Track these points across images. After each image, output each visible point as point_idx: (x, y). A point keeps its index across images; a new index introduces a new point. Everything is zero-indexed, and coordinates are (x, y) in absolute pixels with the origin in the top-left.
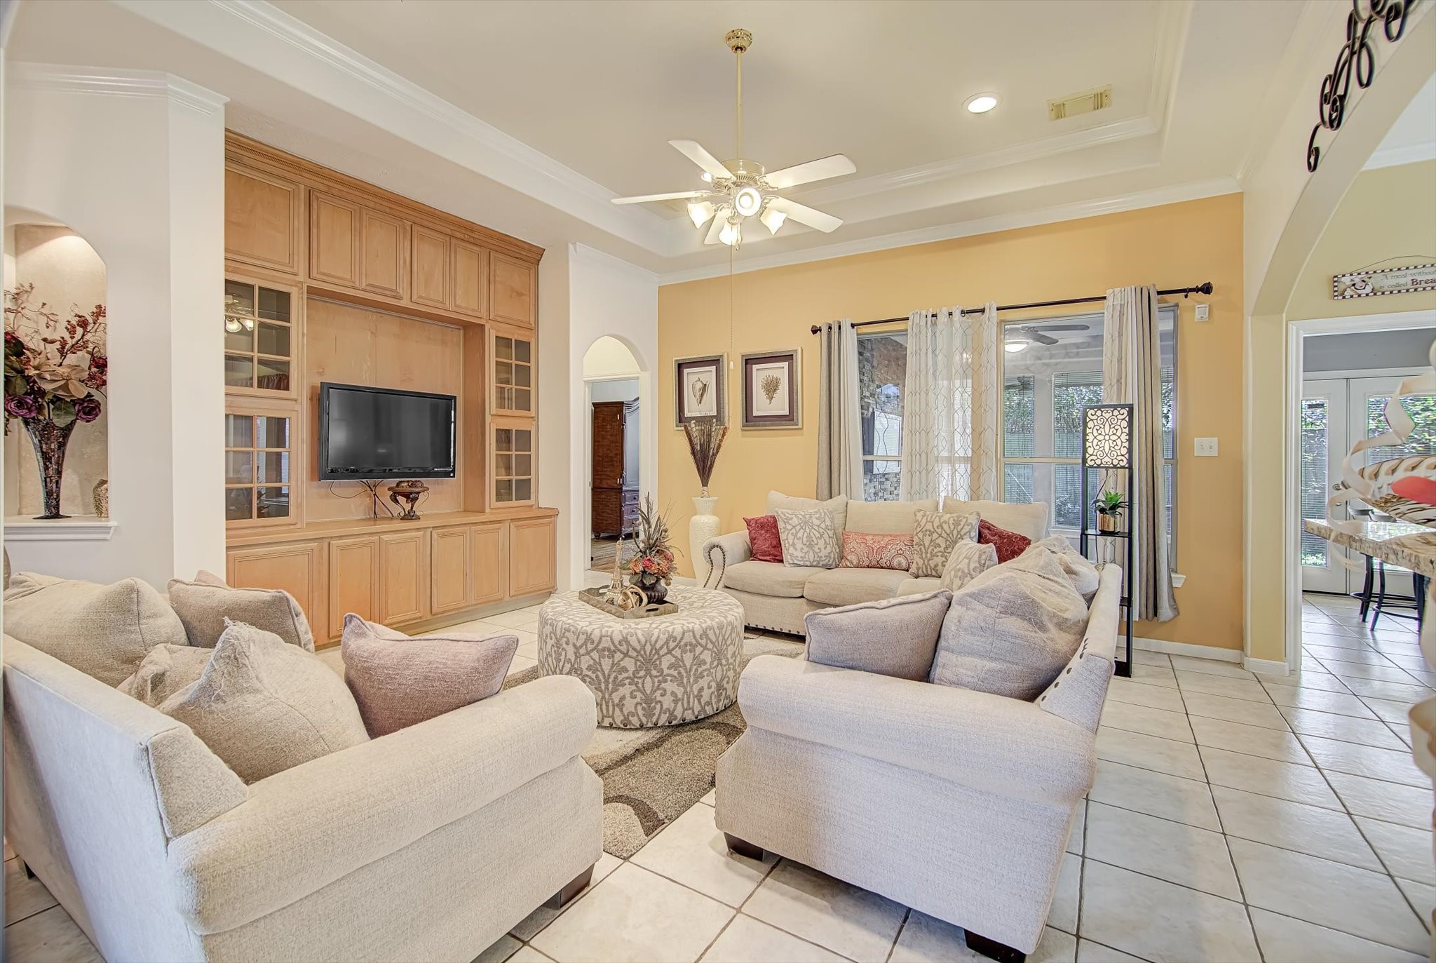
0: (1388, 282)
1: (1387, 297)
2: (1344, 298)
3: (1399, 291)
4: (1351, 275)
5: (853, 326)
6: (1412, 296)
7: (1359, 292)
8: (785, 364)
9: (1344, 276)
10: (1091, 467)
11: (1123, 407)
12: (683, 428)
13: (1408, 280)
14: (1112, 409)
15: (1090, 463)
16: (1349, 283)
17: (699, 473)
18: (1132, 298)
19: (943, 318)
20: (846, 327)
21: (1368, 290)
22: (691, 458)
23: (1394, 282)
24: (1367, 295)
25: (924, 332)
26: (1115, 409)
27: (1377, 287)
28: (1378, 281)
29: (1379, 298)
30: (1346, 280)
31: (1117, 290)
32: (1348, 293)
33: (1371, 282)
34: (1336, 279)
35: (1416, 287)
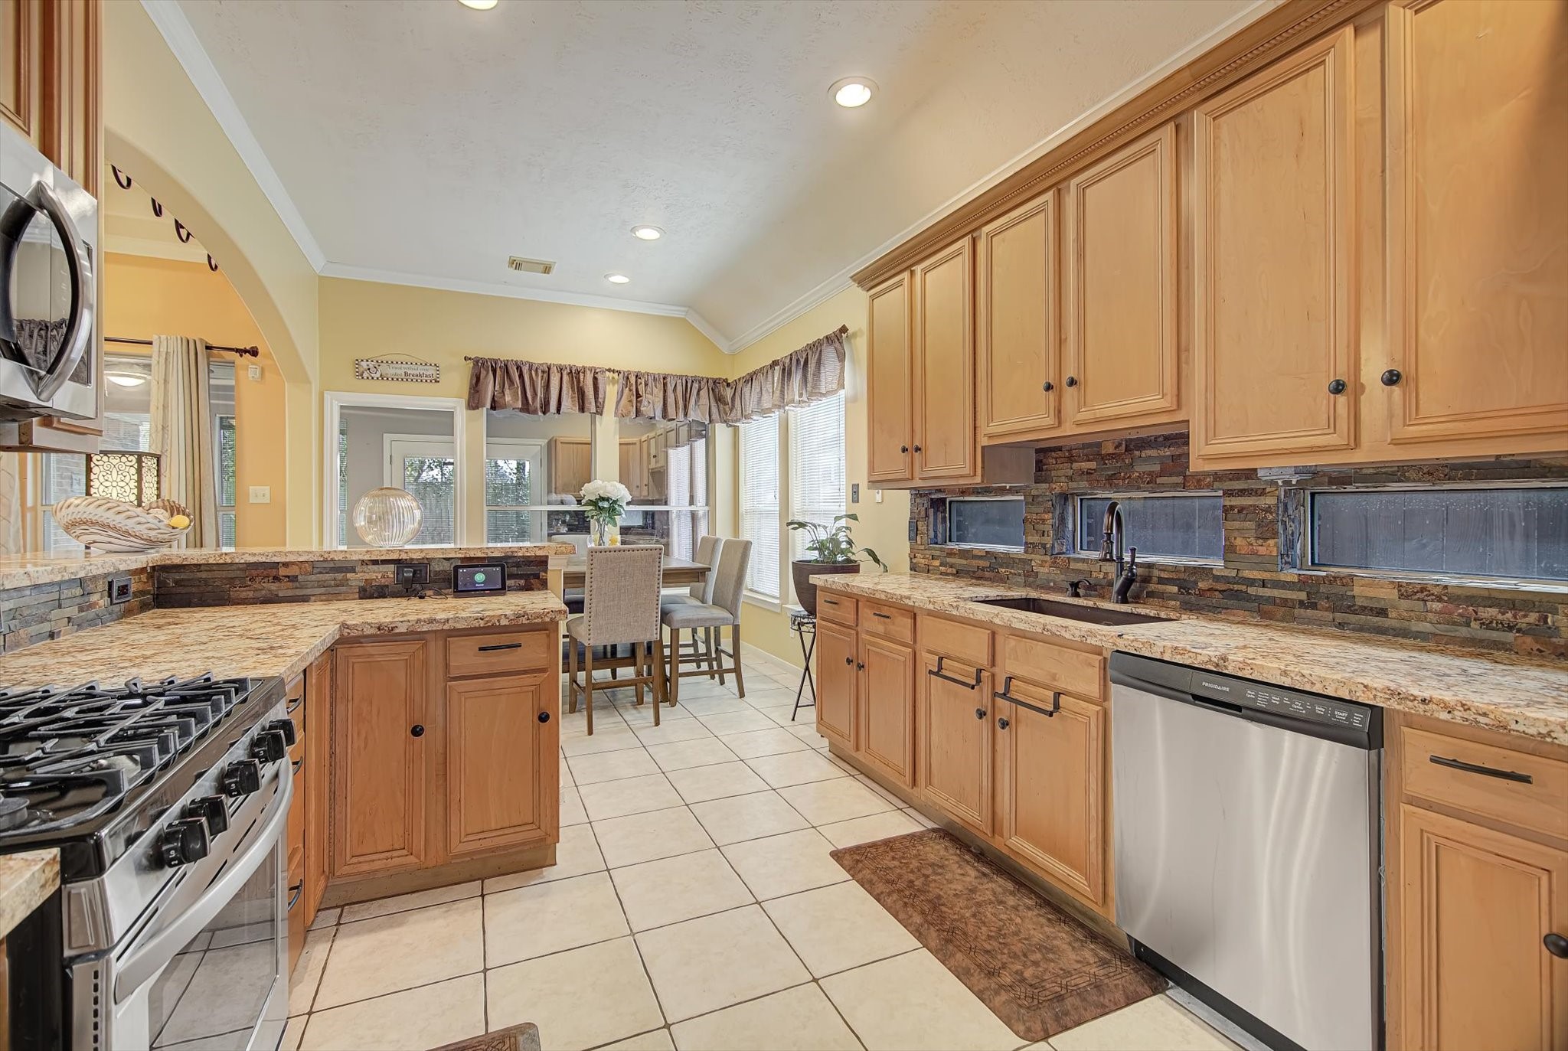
0: (390, 371)
1: (390, 383)
2: (363, 378)
3: (397, 379)
4: (367, 361)
6: (405, 384)
7: (372, 375)
9: (362, 361)
11: (131, 454)
13: (402, 372)
14: (120, 456)
16: (366, 367)
18: (178, 347)
21: (378, 375)
23: (393, 371)
24: (378, 378)
26: (123, 455)
27: (384, 374)
28: (384, 369)
29: (385, 382)
30: (364, 364)
31: (163, 337)
32: (365, 375)
33: (379, 369)
34: (357, 362)
35: (407, 378)
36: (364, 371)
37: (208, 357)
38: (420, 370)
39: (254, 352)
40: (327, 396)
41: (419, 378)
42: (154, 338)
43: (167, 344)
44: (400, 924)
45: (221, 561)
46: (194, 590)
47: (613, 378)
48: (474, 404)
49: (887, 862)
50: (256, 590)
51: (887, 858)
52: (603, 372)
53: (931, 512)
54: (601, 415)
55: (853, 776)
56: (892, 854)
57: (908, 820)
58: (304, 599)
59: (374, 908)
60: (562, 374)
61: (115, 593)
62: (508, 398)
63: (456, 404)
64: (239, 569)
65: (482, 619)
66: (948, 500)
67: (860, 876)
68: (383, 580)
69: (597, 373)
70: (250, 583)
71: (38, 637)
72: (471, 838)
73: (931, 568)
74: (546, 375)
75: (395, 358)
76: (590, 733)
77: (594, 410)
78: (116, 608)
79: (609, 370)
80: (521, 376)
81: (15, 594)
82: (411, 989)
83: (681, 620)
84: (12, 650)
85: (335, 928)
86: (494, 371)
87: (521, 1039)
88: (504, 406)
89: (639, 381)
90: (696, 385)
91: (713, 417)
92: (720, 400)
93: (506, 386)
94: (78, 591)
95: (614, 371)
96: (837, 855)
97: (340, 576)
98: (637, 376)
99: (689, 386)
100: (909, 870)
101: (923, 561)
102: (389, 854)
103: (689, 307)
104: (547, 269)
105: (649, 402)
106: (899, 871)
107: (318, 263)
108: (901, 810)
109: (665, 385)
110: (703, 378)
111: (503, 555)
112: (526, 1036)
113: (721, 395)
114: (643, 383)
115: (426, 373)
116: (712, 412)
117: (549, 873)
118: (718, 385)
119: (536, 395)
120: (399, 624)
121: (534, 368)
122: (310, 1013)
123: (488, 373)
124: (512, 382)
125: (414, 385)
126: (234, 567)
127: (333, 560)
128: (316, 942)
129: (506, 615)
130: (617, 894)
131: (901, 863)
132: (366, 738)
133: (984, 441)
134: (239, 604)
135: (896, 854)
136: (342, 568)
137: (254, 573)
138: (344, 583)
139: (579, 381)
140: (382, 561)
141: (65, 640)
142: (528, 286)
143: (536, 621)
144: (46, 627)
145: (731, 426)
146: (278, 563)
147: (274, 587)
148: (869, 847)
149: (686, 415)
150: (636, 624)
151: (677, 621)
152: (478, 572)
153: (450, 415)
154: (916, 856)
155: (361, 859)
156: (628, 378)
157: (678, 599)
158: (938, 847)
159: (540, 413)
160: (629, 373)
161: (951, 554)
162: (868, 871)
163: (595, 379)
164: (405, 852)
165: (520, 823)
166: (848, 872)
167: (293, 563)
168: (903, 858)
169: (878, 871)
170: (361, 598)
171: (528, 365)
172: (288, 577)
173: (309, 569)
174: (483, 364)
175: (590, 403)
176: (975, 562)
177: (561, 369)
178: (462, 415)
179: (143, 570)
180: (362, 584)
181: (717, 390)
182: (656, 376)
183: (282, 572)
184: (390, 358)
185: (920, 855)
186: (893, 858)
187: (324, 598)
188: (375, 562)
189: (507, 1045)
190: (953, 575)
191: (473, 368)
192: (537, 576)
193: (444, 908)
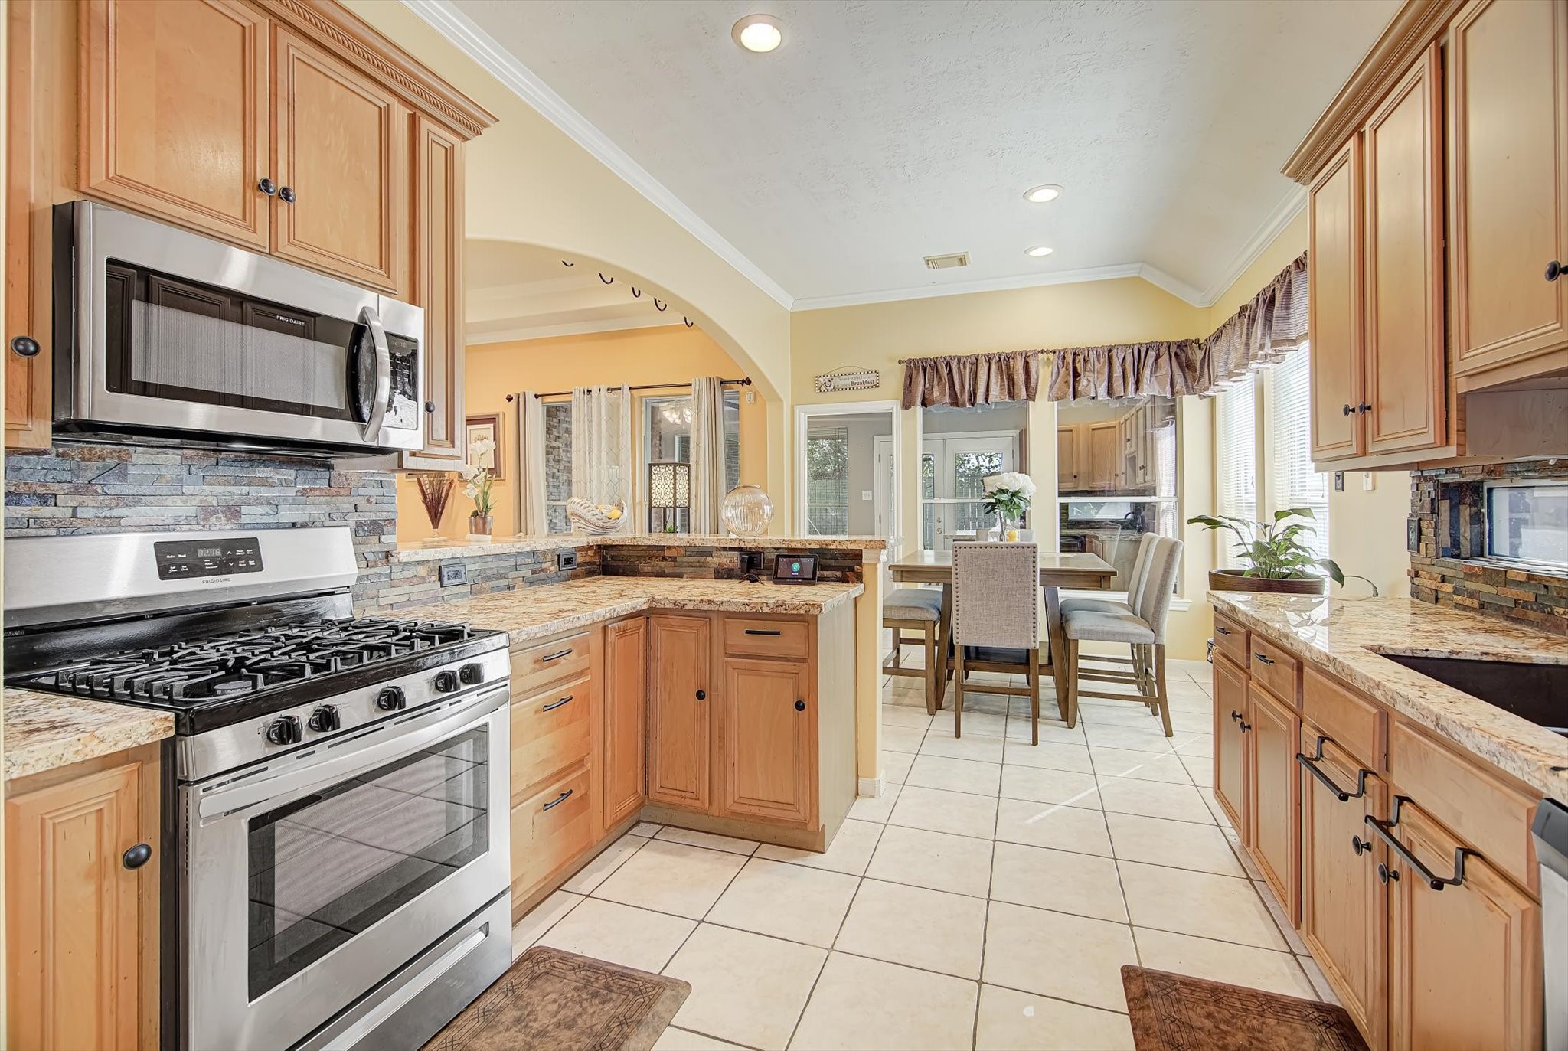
0: (841, 382)
1: (841, 392)
2: (821, 391)
3: (847, 389)
4: (824, 377)
5: (537, 396)
6: (856, 392)
7: (828, 388)
8: (491, 426)
9: (820, 376)
10: (655, 507)
12: (416, 479)
13: (849, 382)
15: (654, 505)
16: (823, 382)
17: (431, 517)
18: (704, 385)
19: (594, 393)
20: (530, 397)
21: (832, 387)
22: (424, 506)
23: (843, 382)
24: (831, 390)
25: (582, 404)
27: (836, 385)
28: (838, 382)
29: (837, 392)
30: (821, 379)
31: (697, 379)
32: (823, 388)
33: (833, 381)
34: (817, 378)
35: (855, 387)
36: (824, 386)
37: (723, 390)
38: (863, 378)
39: (748, 382)
40: (797, 409)
41: (863, 386)
42: (692, 381)
43: (699, 384)
44: (683, 855)
45: (632, 544)
46: (620, 563)
47: (1048, 359)
48: (907, 404)
49: (1196, 1018)
50: (653, 566)
51: (1199, 1010)
52: (1035, 353)
53: (1445, 506)
54: (1034, 401)
55: (1251, 881)
56: (1212, 1008)
57: (1294, 975)
58: (680, 575)
59: (678, 835)
60: (990, 363)
61: (562, 563)
62: (936, 394)
63: (894, 405)
64: (643, 550)
65: (748, 605)
66: (1486, 486)
67: (1139, 1014)
68: (731, 564)
69: (1028, 357)
70: (649, 561)
71: (499, 588)
72: (742, 801)
73: (1440, 595)
74: (974, 367)
75: (844, 371)
76: (958, 735)
77: (1023, 395)
78: (565, 573)
79: (1042, 352)
80: (950, 372)
81: (480, 560)
82: (648, 910)
83: (1080, 630)
84: (476, 595)
85: (648, 840)
86: (925, 370)
87: (668, 992)
88: (932, 403)
89: (1078, 358)
90: (1152, 354)
91: (1177, 388)
92: (1187, 367)
93: (935, 382)
94: (530, 560)
95: (1047, 352)
96: (1129, 974)
97: (702, 559)
98: (1075, 354)
99: (1140, 357)
100: (1220, 1043)
101: (1428, 583)
102: (683, 793)
103: (1144, 262)
104: (962, 261)
105: (1089, 381)
106: (1202, 1036)
107: (788, 303)
108: (1295, 955)
109: (1110, 358)
110: (1162, 343)
111: (819, 547)
112: (673, 993)
113: (1189, 360)
114: (1082, 360)
115: (869, 380)
116: (1175, 382)
117: (814, 859)
118: (1185, 348)
119: (964, 388)
120: (687, 602)
121: (962, 361)
122: (587, 896)
123: (918, 372)
124: (940, 379)
125: (859, 392)
126: (640, 548)
127: (695, 546)
128: (627, 845)
129: (767, 604)
130: (850, 905)
131: (1217, 1027)
132: (670, 692)
133: (1461, 386)
134: (644, 576)
135: (1219, 1012)
136: (705, 552)
137: (652, 553)
138: (704, 565)
139: (1008, 368)
140: (730, 548)
141: (517, 592)
142: (950, 282)
143: (793, 612)
144: (505, 582)
145: (1204, 397)
146: (664, 546)
147: (663, 564)
148: (1183, 983)
149: (1137, 389)
150: (1009, 628)
151: (1076, 631)
152: (794, 562)
153: (889, 415)
154: (1251, 1029)
155: (666, 791)
156: (1064, 357)
157: (1102, 605)
158: (1307, 1035)
159: (968, 406)
160: (1066, 351)
161: (1470, 575)
162: (1153, 1014)
163: (1027, 364)
164: (694, 796)
165: (784, 801)
166: (1129, 1001)
167: (674, 547)
168: (1227, 1022)
169: (1168, 1021)
170: (715, 578)
171: (956, 360)
172: (671, 557)
173: (683, 552)
174: (915, 364)
175: (1021, 389)
176: (1511, 592)
177: (989, 360)
178: (898, 415)
179: (590, 548)
180: (717, 566)
181: (1183, 356)
182: (1100, 350)
183: (667, 553)
184: (839, 372)
185: (1260, 1032)
186: (1209, 1015)
187: (692, 575)
188: (725, 549)
189: (654, 992)
190: (1474, 609)
191: (907, 370)
192: (852, 569)
193: (718, 855)
